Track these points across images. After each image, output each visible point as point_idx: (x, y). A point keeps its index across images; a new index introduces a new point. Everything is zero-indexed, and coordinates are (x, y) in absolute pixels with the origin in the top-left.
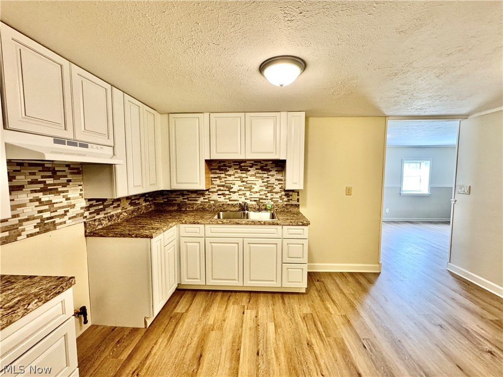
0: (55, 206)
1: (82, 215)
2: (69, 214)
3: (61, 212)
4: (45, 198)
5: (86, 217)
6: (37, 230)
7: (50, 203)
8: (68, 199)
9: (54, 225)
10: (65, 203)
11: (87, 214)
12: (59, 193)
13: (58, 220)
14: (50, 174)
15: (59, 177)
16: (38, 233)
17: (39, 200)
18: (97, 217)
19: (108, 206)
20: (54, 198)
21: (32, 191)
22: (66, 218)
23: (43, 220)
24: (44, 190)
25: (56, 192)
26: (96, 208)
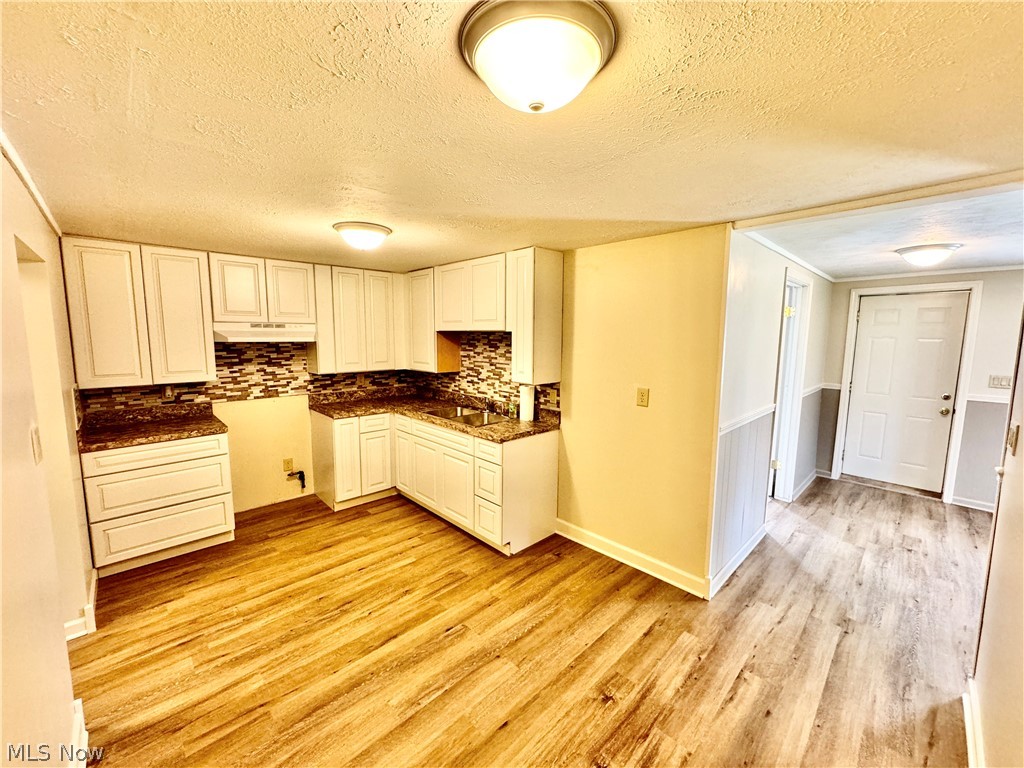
0: (278, 376)
1: (305, 387)
2: (293, 385)
3: (284, 382)
4: (269, 369)
5: (309, 390)
6: (262, 394)
7: (273, 374)
8: (290, 372)
9: (277, 394)
10: (288, 375)
11: (310, 387)
12: (282, 366)
13: (280, 389)
14: (274, 349)
15: (282, 353)
16: (263, 397)
17: (264, 370)
18: (323, 392)
19: (338, 382)
20: (278, 370)
21: (259, 364)
22: (288, 388)
23: (267, 387)
24: (270, 363)
26: (322, 383)
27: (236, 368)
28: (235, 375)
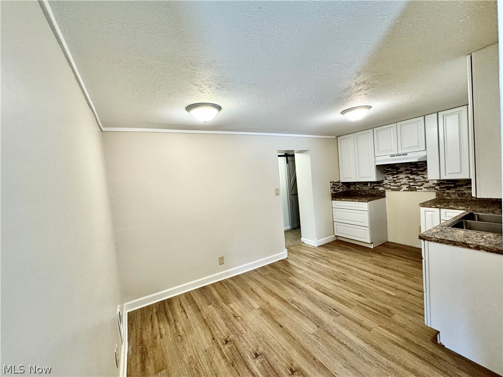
0: (417, 180)
1: (434, 187)
2: (424, 186)
3: (420, 184)
4: (411, 177)
5: (437, 189)
6: (407, 189)
7: (413, 179)
8: (424, 178)
9: (415, 190)
10: (422, 180)
11: (437, 187)
12: (419, 175)
13: (417, 187)
14: (414, 166)
15: (419, 168)
16: (408, 191)
17: (409, 177)
18: (447, 191)
20: (416, 177)
21: (406, 174)
22: (422, 187)
23: (410, 186)
24: (412, 173)
25: (418, 175)
26: (446, 185)
27: (395, 176)
28: (395, 179)
